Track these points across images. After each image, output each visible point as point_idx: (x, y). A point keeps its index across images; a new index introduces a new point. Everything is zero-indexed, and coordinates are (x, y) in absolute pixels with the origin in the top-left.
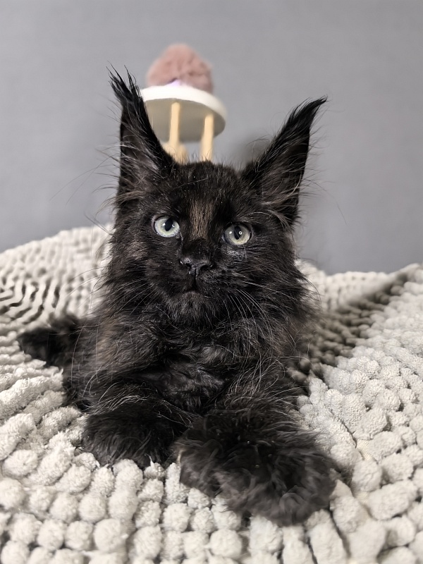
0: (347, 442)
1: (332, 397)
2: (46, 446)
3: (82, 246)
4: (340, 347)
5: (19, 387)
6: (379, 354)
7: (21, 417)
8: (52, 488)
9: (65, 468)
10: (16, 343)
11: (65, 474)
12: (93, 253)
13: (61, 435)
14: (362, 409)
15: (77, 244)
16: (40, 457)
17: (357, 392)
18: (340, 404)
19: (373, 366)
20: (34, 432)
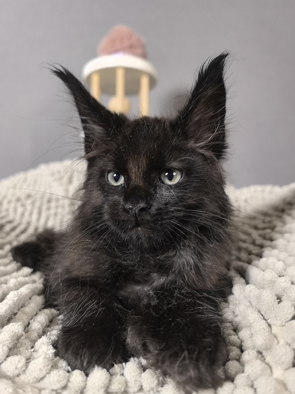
0: (263, 328)
1: (250, 291)
2: (33, 350)
3: (57, 176)
4: (251, 247)
5: (11, 298)
6: (283, 255)
7: (13, 326)
8: (38, 385)
9: (47, 371)
10: (10, 254)
11: (48, 375)
12: (65, 180)
13: (44, 339)
14: (274, 302)
15: (53, 174)
16: (28, 360)
17: (269, 287)
18: (257, 297)
19: (280, 265)
20: (23, 338)
